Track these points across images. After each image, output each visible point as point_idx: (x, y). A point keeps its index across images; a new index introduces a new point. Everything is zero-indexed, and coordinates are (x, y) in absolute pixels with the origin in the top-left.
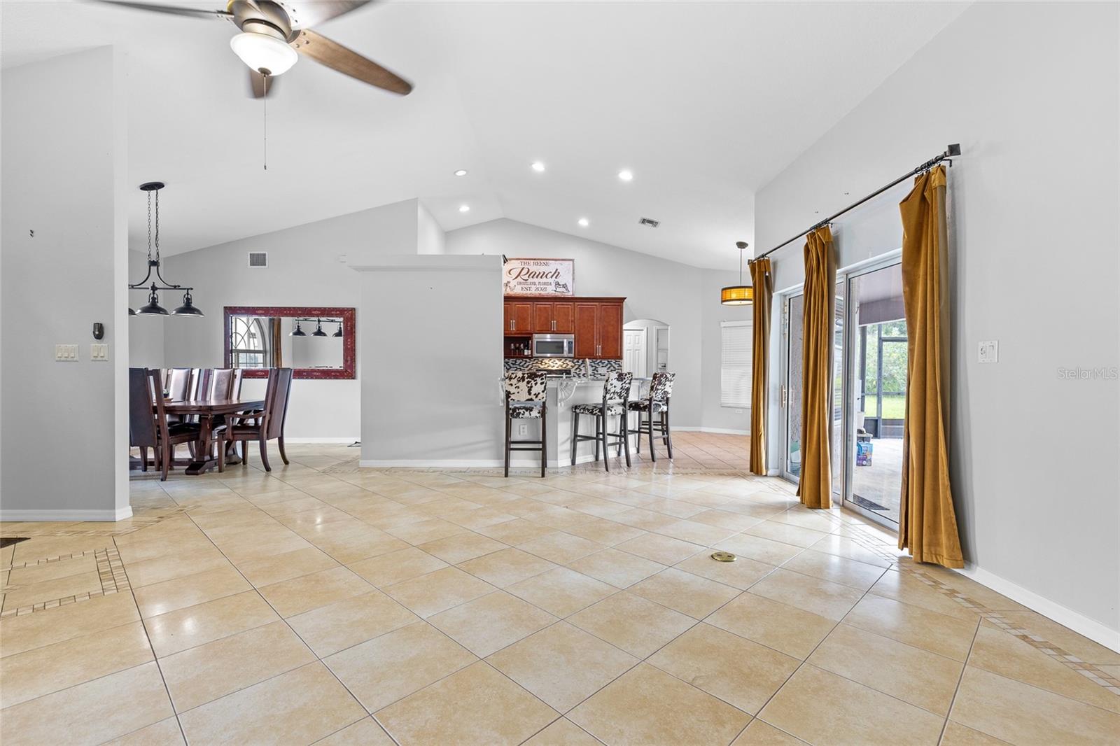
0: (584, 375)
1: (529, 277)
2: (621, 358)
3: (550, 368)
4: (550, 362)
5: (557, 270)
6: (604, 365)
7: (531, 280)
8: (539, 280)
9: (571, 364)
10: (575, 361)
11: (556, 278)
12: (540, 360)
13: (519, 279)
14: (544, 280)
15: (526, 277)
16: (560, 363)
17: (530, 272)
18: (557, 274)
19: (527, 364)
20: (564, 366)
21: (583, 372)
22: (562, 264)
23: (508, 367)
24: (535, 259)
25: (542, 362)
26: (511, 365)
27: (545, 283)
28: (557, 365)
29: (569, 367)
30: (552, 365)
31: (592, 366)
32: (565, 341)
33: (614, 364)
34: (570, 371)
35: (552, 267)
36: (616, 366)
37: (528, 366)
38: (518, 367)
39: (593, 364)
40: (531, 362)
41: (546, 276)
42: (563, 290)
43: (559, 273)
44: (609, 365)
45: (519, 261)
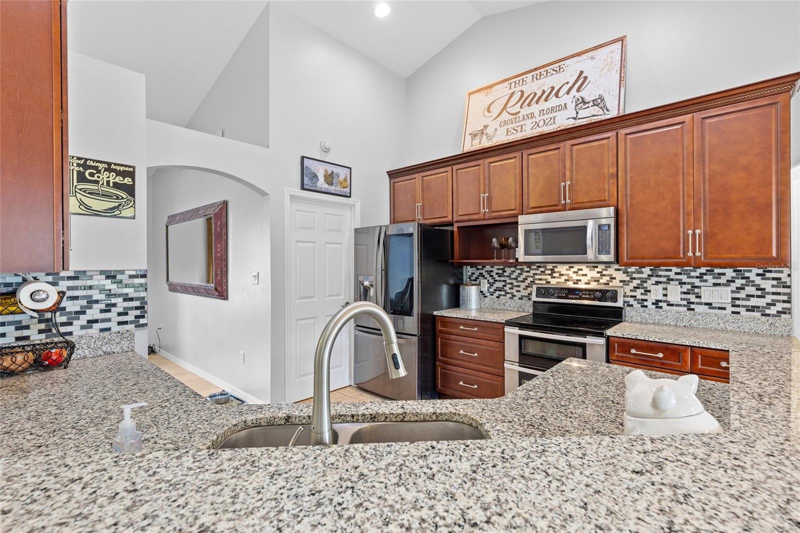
0: (656, 303)
1: (521, 107)
2: (783, 261)
3: (570, 285)
4: (571, 273)
5: (582, 72)
6: (723, 280)
7: (526, 111)
8: (544, 105)
9: (620, 276)
10: (633, 269)
11: (578, 90)
12: (550, 266)
13: (505, 116)
14: (553, 102)
15: (517, 108)
16: (594, 274)
17: (525, 95)
18: (582, 79)
19: (525, 274)
20: (605, 280)
21: (652, 298)
22: (592, 58)
23: (492, 281)
24: (536, 69)
25: (553, 271)
26: (497, 278)
27: (552, 110)
28: (584, 279)
29: (615, 283)
30: (575, 277)
31: (682, 283)
32: (591, 225)
33: (758, 281)
34: (615, 293)
35: (571, 70)
36: (767, 285)
37: (525, 279)
38: (508, 281)
39: (684, 278)
40: (532, 272)
41: (557, 95)
42: (596, 110)
43: (586, 78)
44: (739, 282)
45: (506, 84)
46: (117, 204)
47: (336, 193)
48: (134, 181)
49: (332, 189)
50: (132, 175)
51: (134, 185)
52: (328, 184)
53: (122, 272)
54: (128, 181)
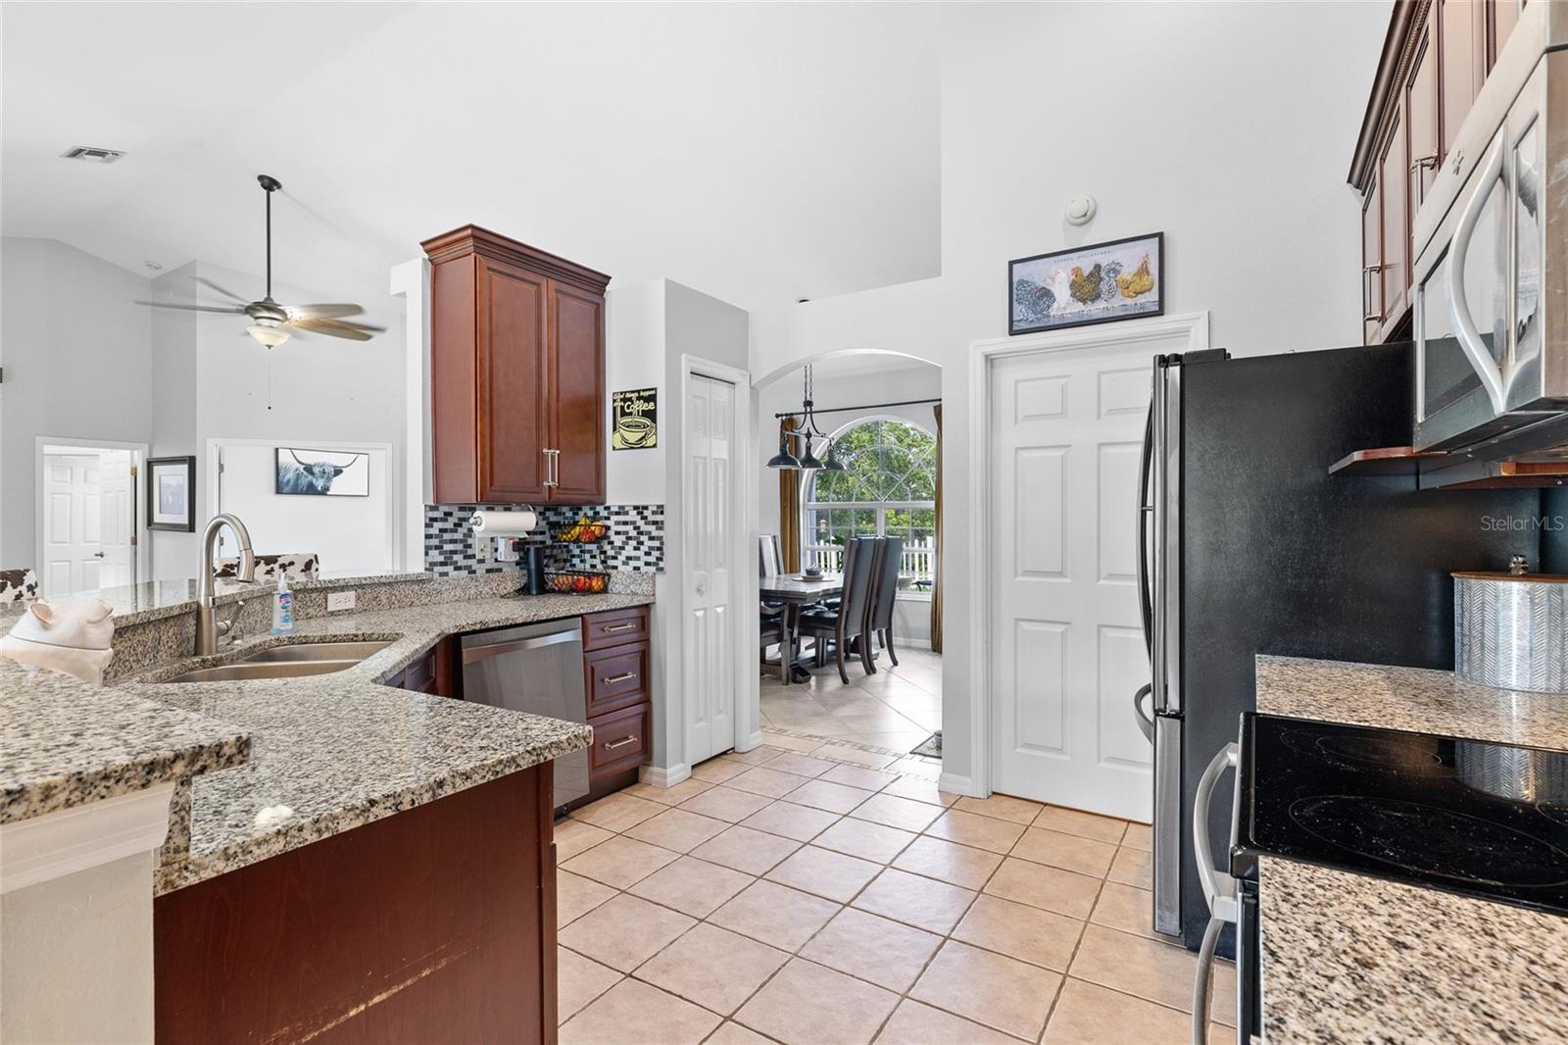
46: (643, 434)
47: (1110, 314)
48: (655, 405)
49: (1096, 309)
50: (652, 398)
51: (655, 410)
52: (1084, 301)
53: (646, 508)
54: (651, 407)
